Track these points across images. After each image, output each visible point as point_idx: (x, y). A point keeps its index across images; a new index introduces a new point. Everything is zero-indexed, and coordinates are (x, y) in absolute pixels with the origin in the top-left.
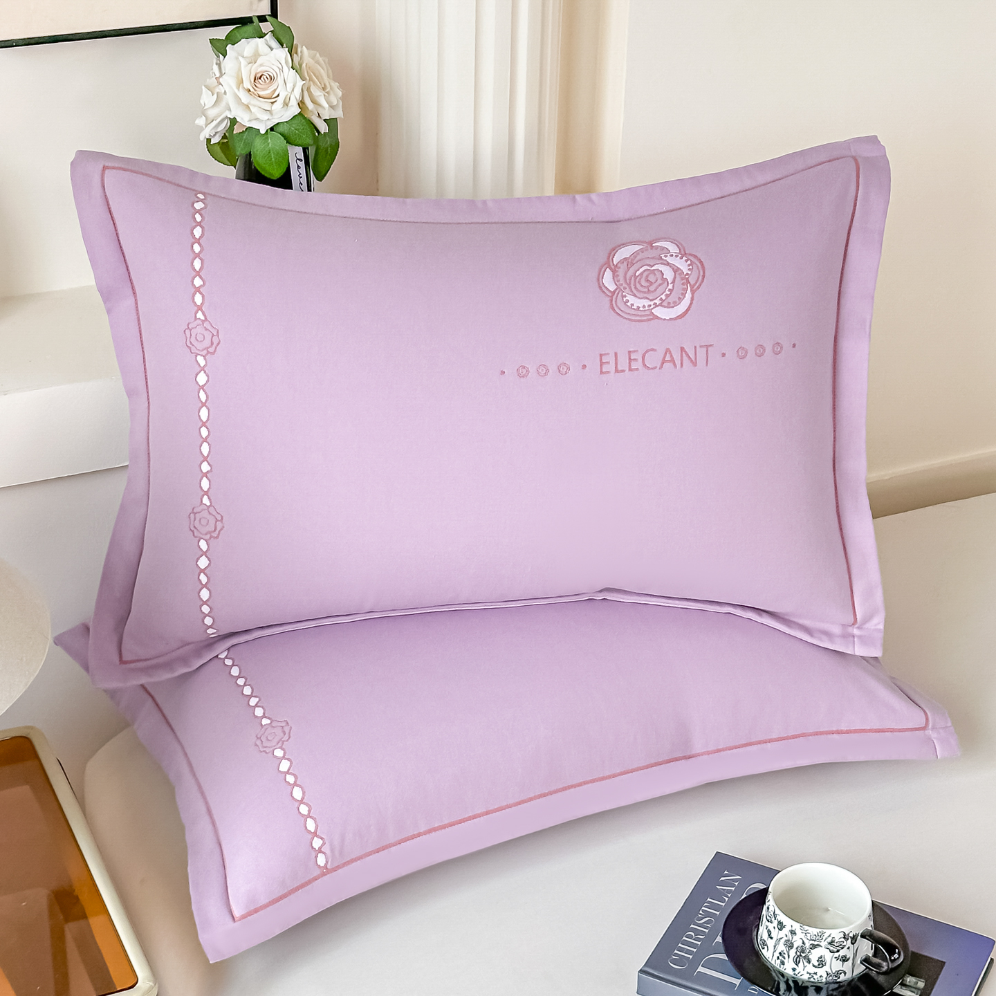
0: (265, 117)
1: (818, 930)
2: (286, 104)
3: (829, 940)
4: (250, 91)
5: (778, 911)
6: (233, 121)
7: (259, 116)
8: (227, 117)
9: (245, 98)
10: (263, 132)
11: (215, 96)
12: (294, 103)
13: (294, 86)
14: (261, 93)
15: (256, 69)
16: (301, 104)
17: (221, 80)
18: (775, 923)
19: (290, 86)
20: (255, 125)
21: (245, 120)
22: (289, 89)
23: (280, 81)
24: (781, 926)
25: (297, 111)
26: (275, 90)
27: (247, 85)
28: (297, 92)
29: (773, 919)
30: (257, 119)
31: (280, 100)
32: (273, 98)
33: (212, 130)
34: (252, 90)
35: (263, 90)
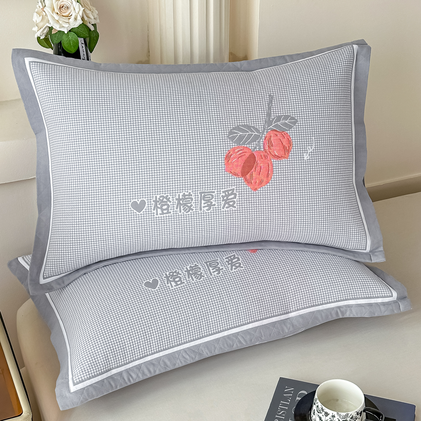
0: (66, 25)
1: (346, 413)
2: (76, 19)
3: (351, 416)
4: (58, 14)
5: (324, 408)
6: (51, 29)
7: (64, 25)
8: (47, 26)
9: (57, 17)
10: (66, 32)
11: (41, 16)
12: (79, 18)
13: (80, 10)
14: (64, 14)
15: (60, 3)
16: (83, 19)
17: (45, 10)
18: (323, 413)
19: (77, 10)
20: (62, 30)
21: (57, 27)
22: (77, 12)
23: (72, 9)
24: (327, 414)
25: (81, 22)
26: (70, 13)
27: (57, 10)
28: (81, 13)
29: (322, 412)
30: (63, 27)
31: (73, 18)
32: (69, 16)
33: (40, 33)
34: (59, 13)
35: (65, 13)
